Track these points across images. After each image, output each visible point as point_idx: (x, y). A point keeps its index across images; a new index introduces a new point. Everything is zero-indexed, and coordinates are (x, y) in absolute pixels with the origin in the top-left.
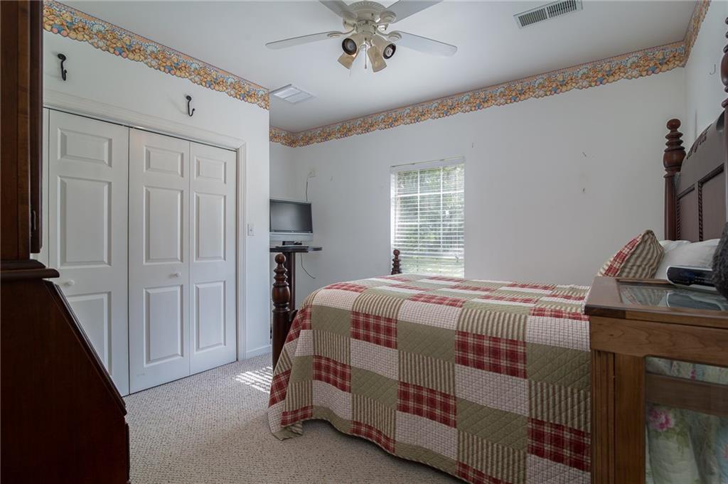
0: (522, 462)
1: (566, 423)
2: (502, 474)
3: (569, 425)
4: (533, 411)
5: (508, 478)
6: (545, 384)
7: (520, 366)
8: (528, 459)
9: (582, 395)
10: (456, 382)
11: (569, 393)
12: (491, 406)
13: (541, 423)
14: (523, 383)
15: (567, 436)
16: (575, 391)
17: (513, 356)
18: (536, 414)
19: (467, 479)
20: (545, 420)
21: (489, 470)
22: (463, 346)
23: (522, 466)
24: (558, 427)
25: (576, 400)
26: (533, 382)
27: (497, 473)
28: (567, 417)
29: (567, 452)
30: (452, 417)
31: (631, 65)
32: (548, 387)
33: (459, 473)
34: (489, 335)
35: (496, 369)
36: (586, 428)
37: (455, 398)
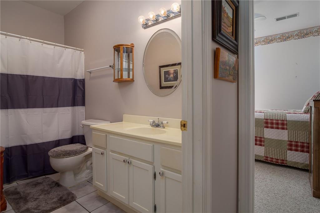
0: (285, 153)
1: (299, 141)
2: (279, 157)
3: (300, 141)
4: (289, 139)
5: (281, 158)
6: (293, 131)
7: (285, 127)
8: (287, 152)
9: (304, 133)
10: (264, 133)
11: (300, 133)
12: (276, 139)
13: (292, 141)
14: (286, 131)
15: (299, 144)
16: (302, 132)
17: (283, 124)
18: (290, 139)
19: (268, 161)
20: (293, 141)
21: (275, 157)
22: (267, 123)
23: (285, 154)
24: (297, 142)
25: (302, 134)
26: (289, 131)
27: (278, 157)
28: (299, 139)
29: (299, 149)
30: (263, 143)
31: (315, 31)
32: (294, 132)
33: (265, 159)
34: (275, 119)
35: (278, 128)
36: (305, 141)
37: (264, 138)
